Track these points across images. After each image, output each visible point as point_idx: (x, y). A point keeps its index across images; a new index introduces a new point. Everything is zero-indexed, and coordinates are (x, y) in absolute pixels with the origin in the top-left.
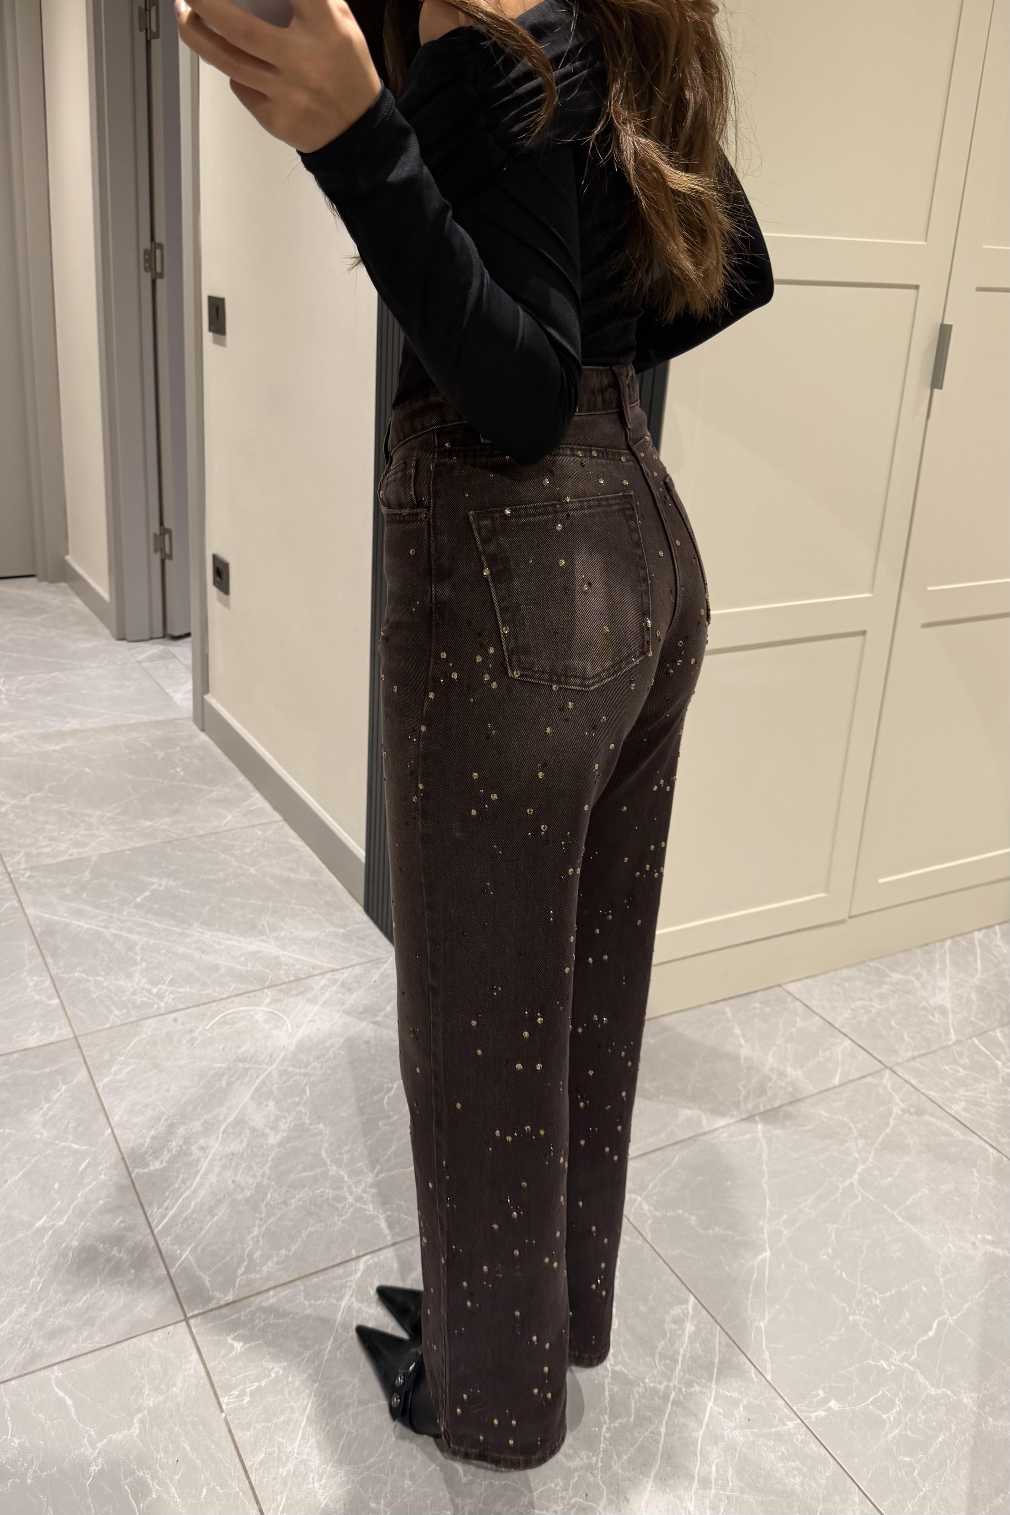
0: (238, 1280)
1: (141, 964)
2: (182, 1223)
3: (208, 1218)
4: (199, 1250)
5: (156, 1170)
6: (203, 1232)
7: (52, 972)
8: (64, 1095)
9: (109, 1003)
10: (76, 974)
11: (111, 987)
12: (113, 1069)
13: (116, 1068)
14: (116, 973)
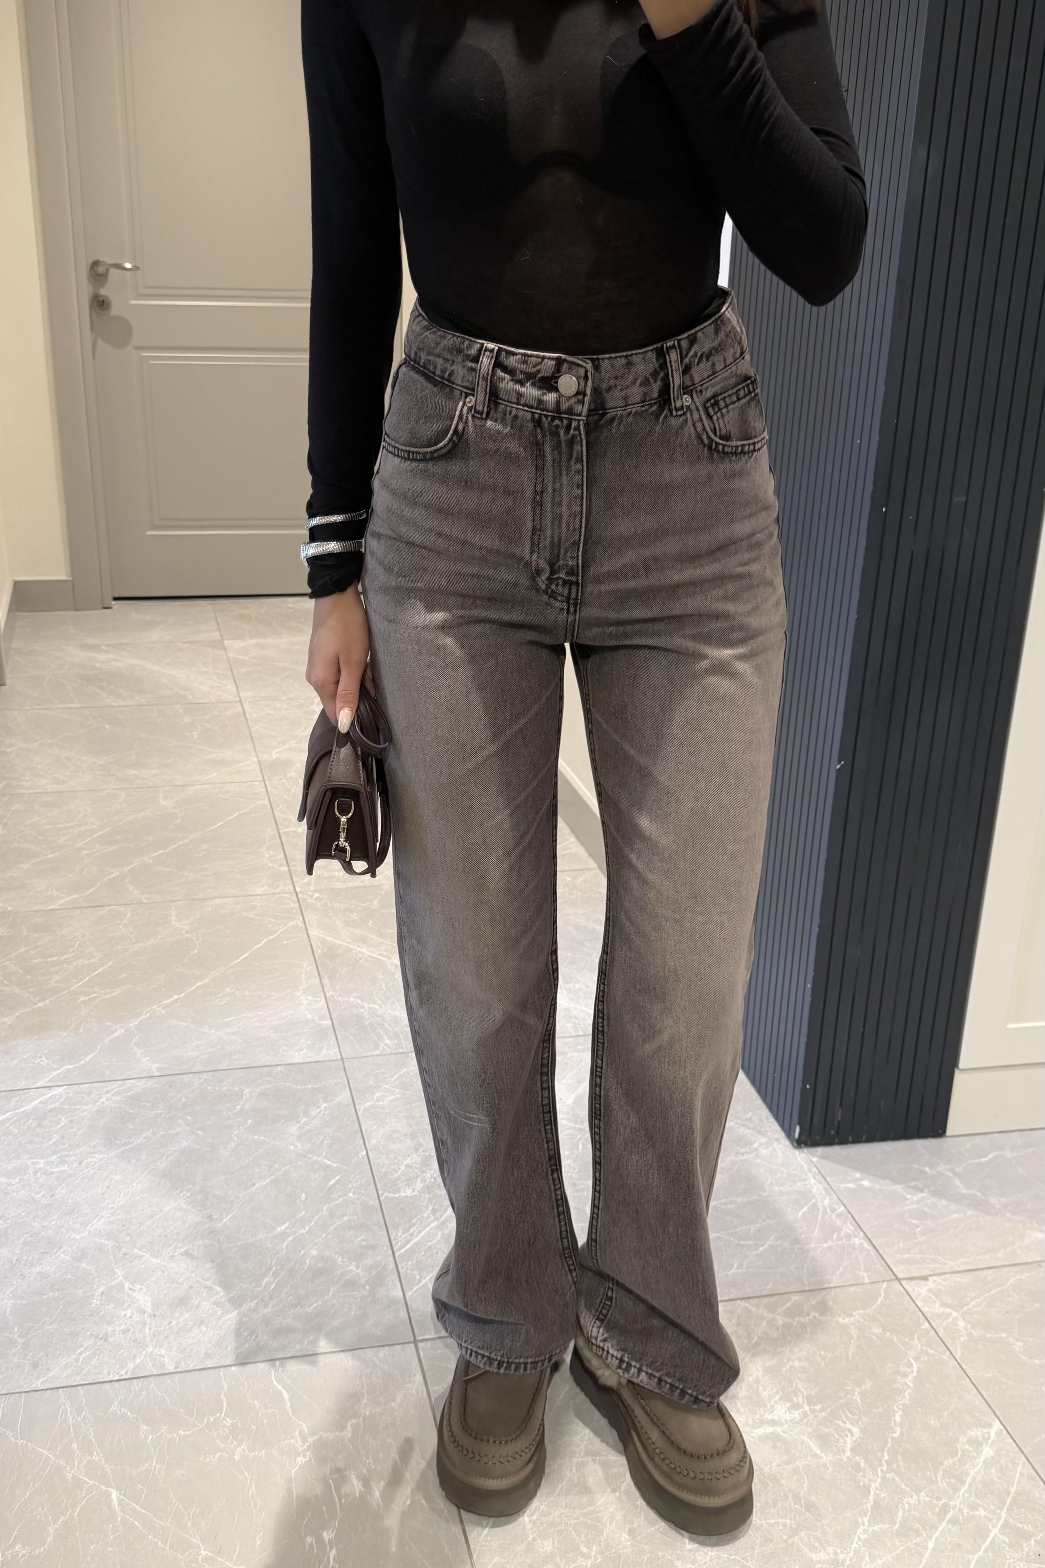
5: (406, 1197)
7: (327, 995)
8: (323, 1112)
9: (381, 1032)
10: (352, 999)
11: (385, 1016)
12: (376, 1095)
13: (380, 1094)
14: (393, 1003)
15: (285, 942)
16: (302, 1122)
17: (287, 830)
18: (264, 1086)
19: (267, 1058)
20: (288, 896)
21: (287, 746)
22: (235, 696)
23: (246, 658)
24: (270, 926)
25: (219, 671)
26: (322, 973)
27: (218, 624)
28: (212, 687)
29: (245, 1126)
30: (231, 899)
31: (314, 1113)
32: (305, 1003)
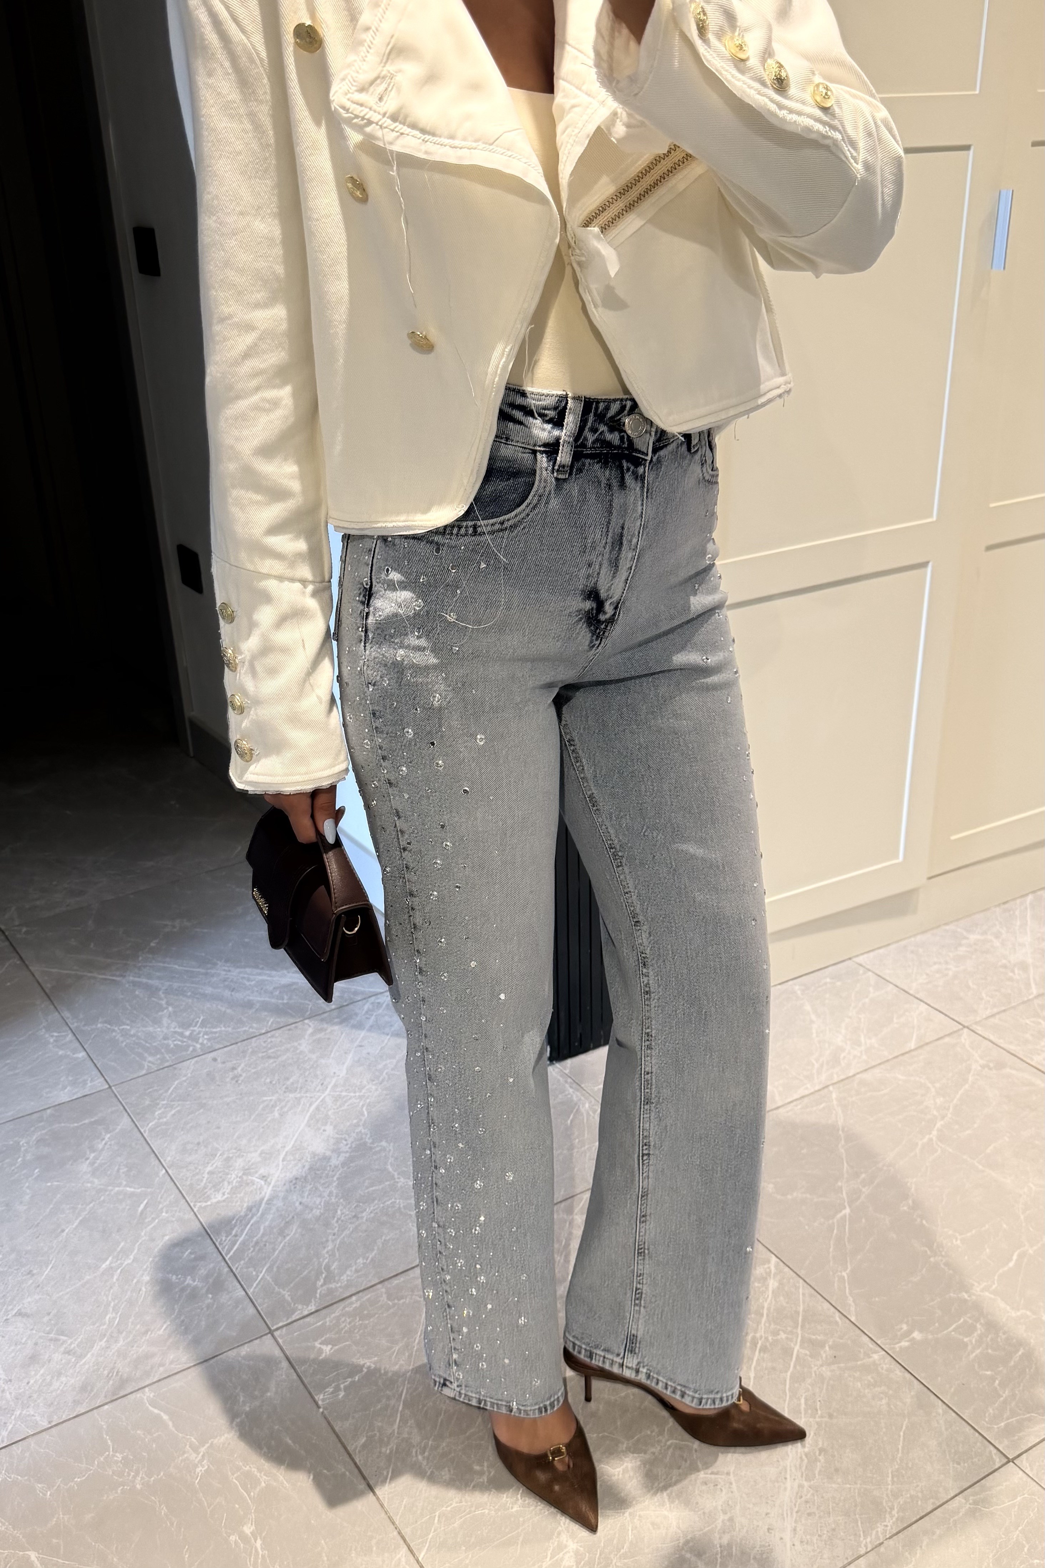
0: (319, 1291)
1: (167, 1008)
2: (254, 1247)
3: (280, 1239)
4: (275, 1269)
5: (218, 1202)
6: (277, 1252)
8: (109, 1143)
9: (140, 1050)
10: (99, 1025)
11: (139, 1034)
12: (157, 1113)
13: (160, 1112)
14: (143, 1019)
15: (9, 984)
16: (91, 1158)
18: (39, 1133)
31: (100, 1146)
32: (52, 1040)
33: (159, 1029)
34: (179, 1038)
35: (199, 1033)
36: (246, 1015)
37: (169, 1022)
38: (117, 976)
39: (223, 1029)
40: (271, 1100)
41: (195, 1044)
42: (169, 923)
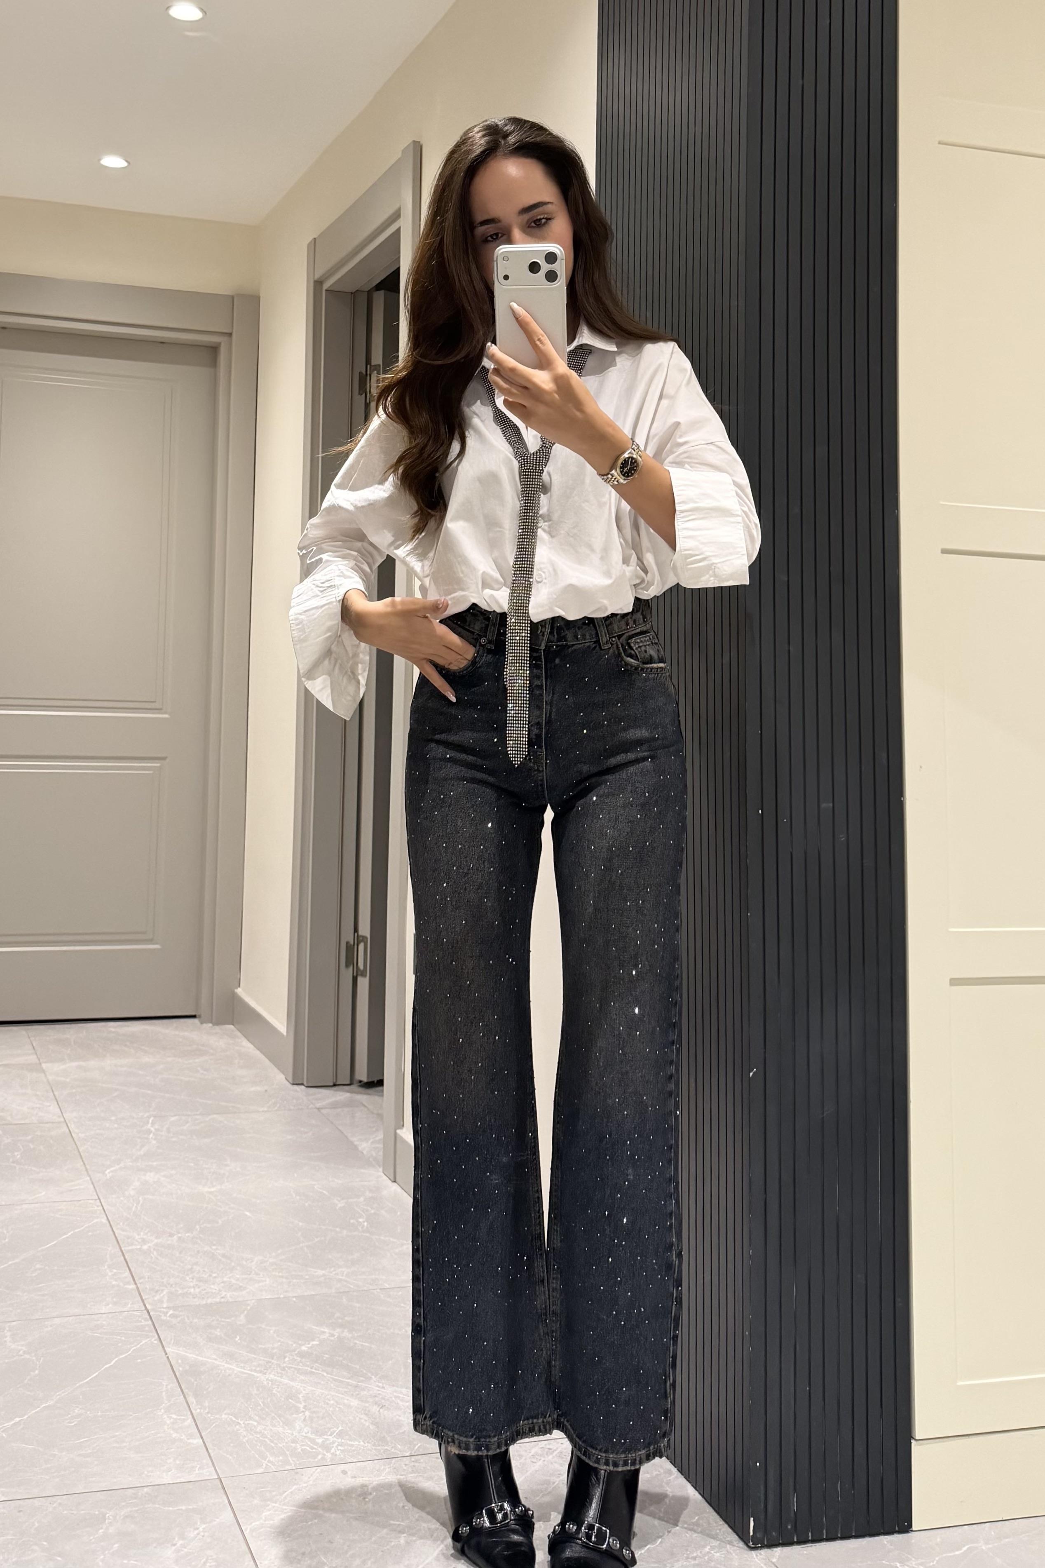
1: (303, 1412)
7: (194, 1412)
8: (202, 1534)
9: (262, 1448)
10: (224, 1416)
11: (266, 1432)
12: (264, 1514)
13: (268, 1513)
14: (273, 1418)
15: (139, 1361)
16: (178, 1545)
17: (130, 1248)
18: (129, 1509)
19: (130, 1479)
20: (135, 1313)
21: (122, 1165)
22: (59, 1117)
23: (68, 1080)
24: (120, 1344)
25: (38, 1093)
26: (185, 1391)
27: (34, 1047)
28: (33, 1108)
29: (112, 1551)
30: (71, 1318)
31: (192, 1536)
32: (168, 1422)
33: (289, 1431)
34: (309, 1443)
35: (334, 1442)
36: (391, 1434)
37: (303, 1426)
38: (255, 1371)
39: (362, 1443)
40: (399, 1525)
41: (325, 1453)
42: (326, 1330)
